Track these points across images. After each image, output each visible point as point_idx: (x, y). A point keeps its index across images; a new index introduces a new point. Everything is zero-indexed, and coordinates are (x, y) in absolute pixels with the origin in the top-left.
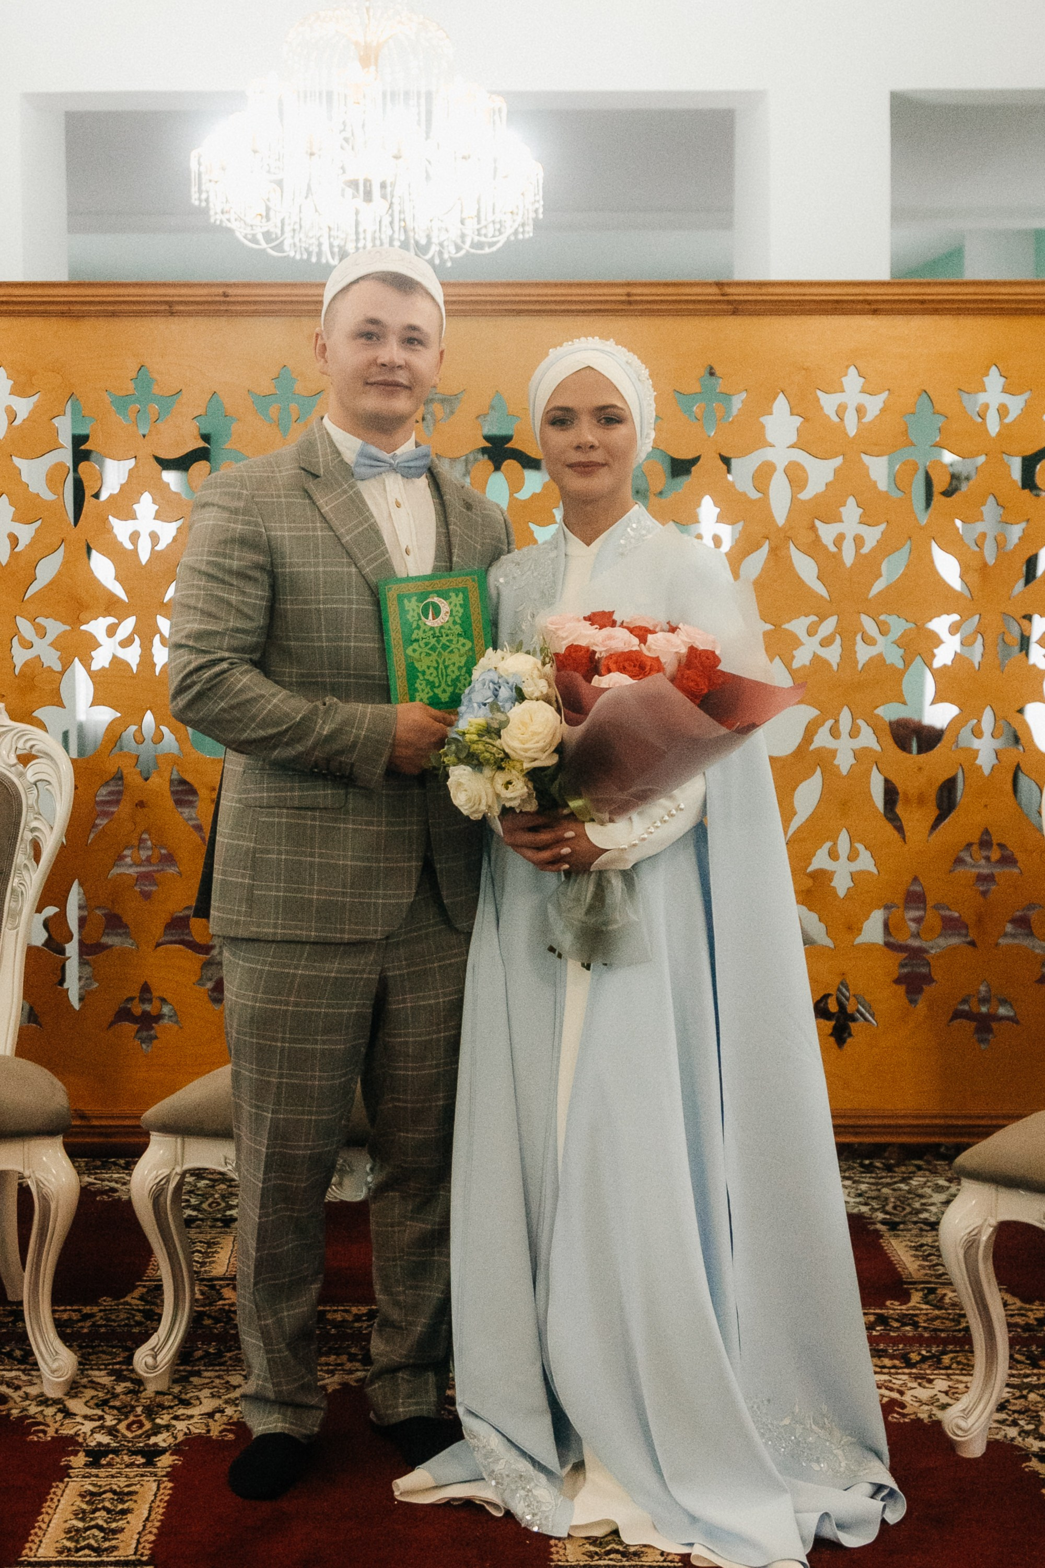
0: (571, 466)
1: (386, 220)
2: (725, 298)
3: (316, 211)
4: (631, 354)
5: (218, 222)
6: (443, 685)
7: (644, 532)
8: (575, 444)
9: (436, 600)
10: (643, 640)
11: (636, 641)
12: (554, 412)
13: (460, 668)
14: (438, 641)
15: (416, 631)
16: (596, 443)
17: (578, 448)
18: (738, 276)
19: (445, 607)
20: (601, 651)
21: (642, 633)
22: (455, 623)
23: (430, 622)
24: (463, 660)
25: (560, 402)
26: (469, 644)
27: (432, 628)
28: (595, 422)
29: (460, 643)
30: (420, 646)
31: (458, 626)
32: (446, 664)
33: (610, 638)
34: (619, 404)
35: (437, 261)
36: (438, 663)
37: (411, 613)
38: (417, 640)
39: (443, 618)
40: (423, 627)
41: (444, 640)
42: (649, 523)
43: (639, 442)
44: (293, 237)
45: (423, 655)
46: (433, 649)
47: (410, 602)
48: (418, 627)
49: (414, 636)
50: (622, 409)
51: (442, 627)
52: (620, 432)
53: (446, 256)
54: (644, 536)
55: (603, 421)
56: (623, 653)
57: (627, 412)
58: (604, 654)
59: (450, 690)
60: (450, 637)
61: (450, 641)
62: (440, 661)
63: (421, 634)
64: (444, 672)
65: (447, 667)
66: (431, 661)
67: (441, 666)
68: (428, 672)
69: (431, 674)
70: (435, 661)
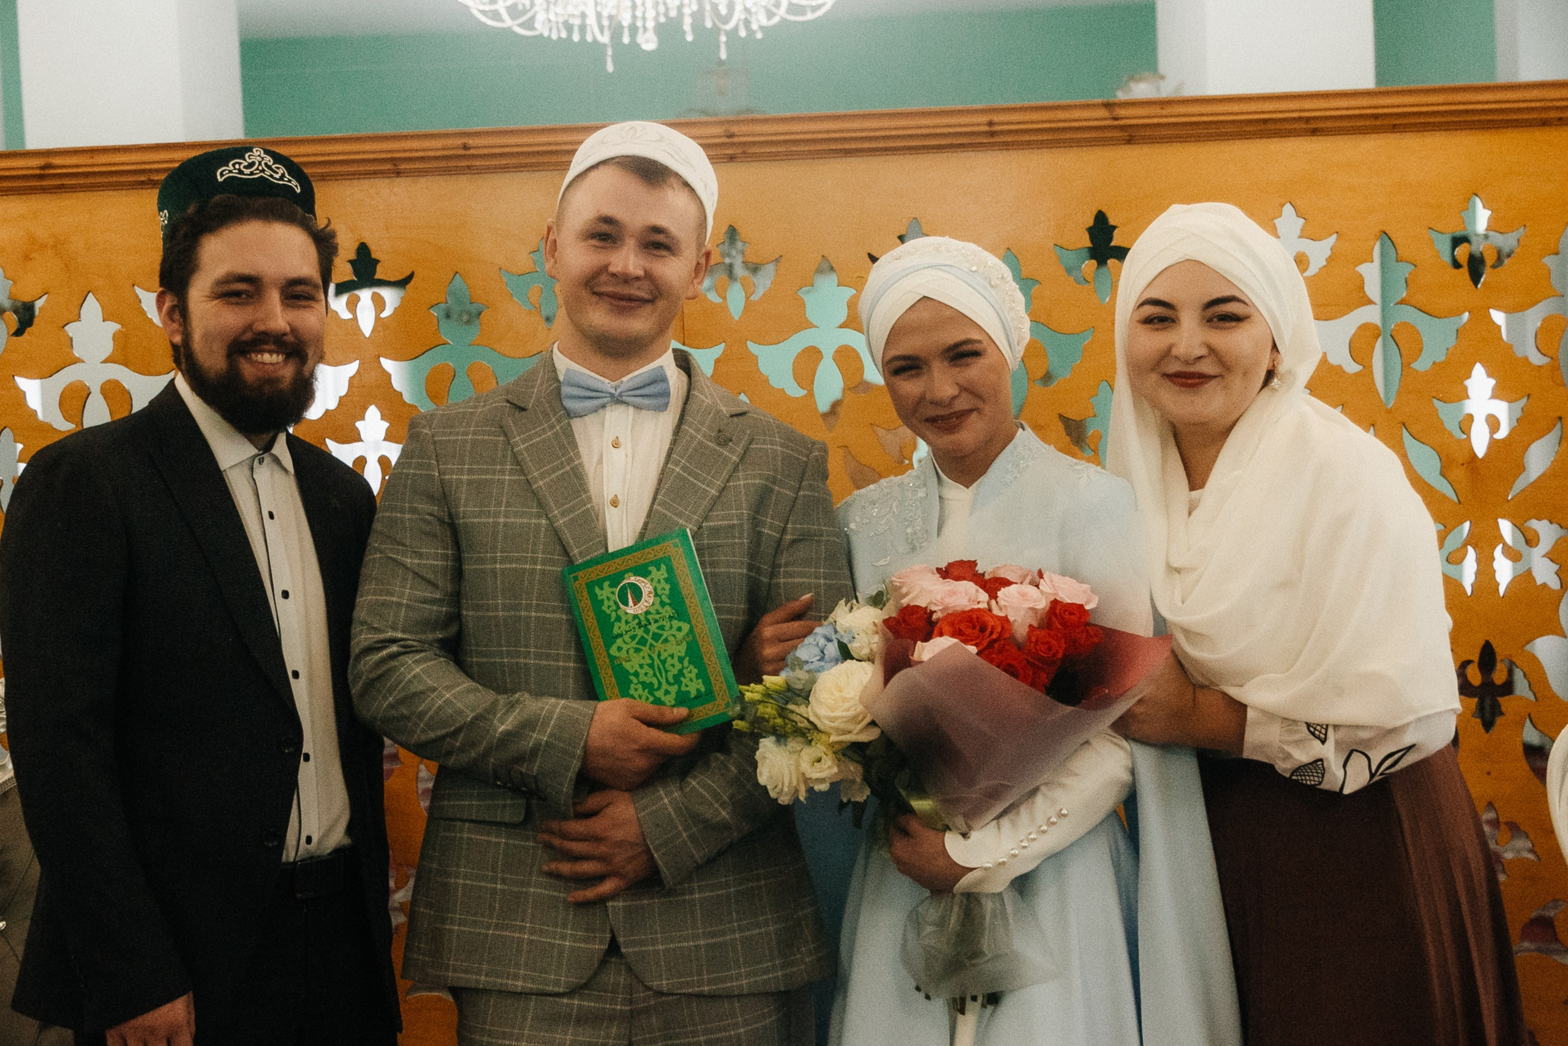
0: (929, 420)
6: (665, 686)
9: (634, 579)
13: (681, 660)
14: (646, 631)
15: (616, 625)
19: (647, 586)
22: (663, 604)
23: (630, 610)
24: (684, 647)
26: (686, 627)
27: (634, 617)
29: (674, 628)
30: (624, 642)
31: (667, 608)
32: (662, 658)
34: (976, 336)
36: (652, 658)
37: (606, 603)
38: (621, 635)
39: (647, 601)
40: (623, 618)
41: (653, 628)
45: (631, 652)
46: (642, 642)
47: (601, 589)
48: (618, 619)
49: (616, 631)
51: (647, 613)
57: (987, 342)
59: (674, 689)
60: (661, 623)
61: (661, 628)
62: (655, 656)
63: (624, 627)
64: (662, 669)
65: (664, 662)
66: (644, 658)
67: (657, 662)
68: (642, 672)
69: (646, 674)
70: (647, 657)
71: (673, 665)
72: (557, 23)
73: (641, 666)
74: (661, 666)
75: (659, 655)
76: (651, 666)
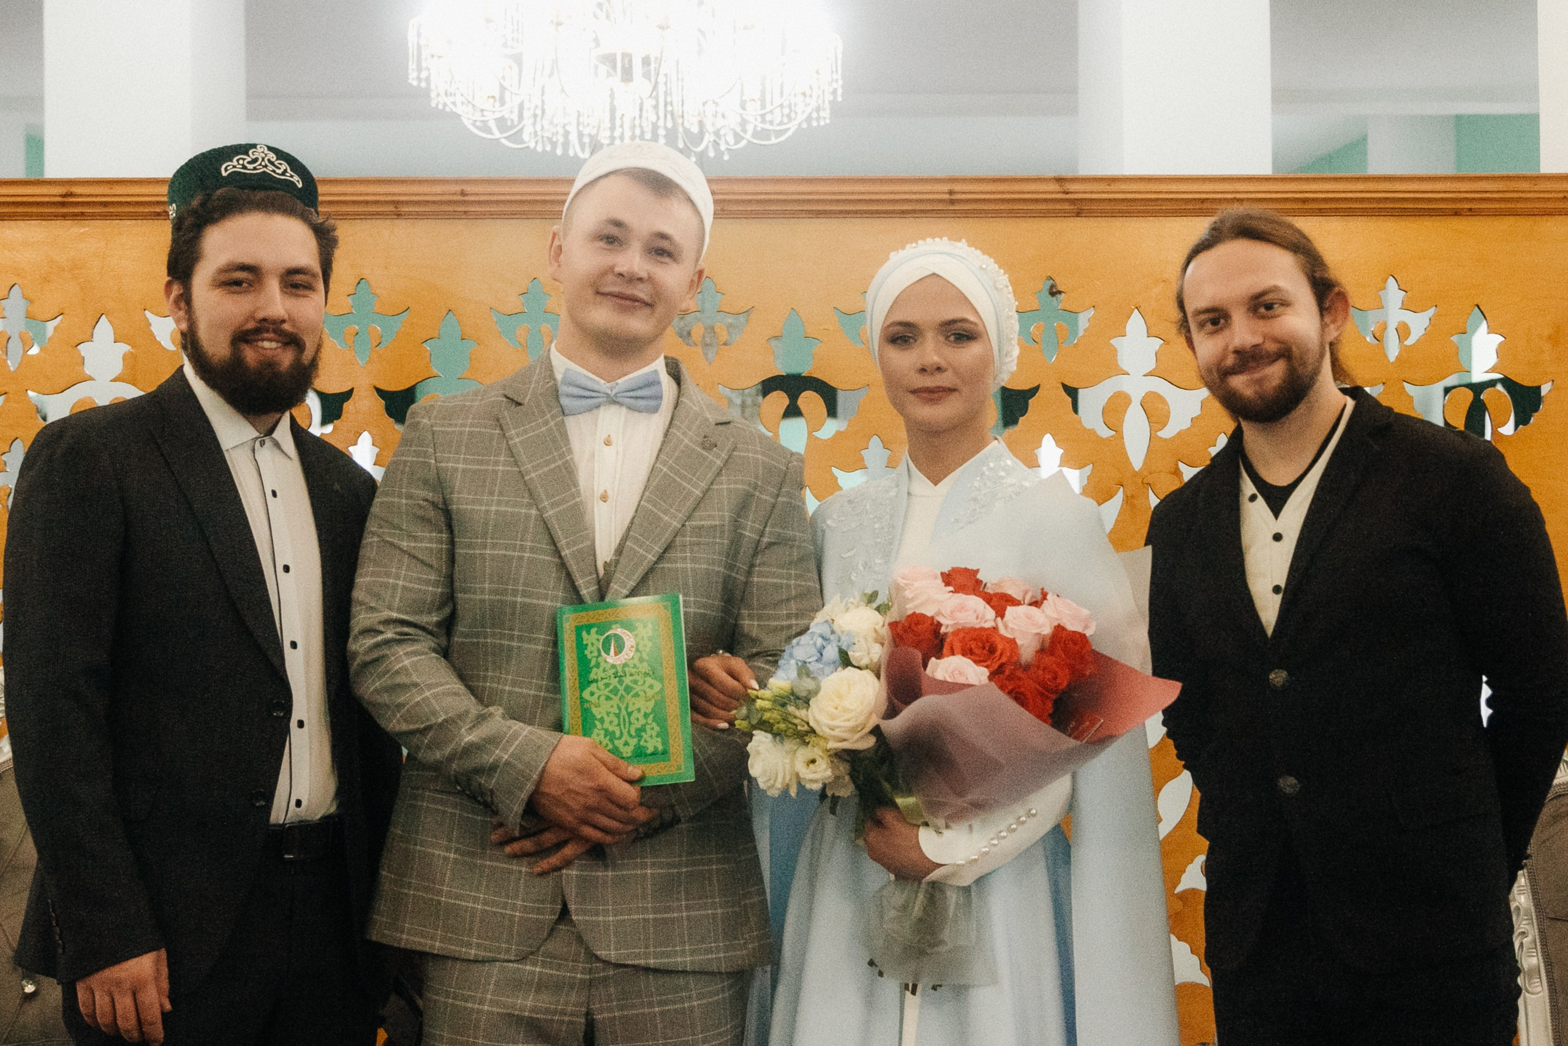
0: (914, 392)
1: (649, 104)
2: (1068, 196)
3: (563, 90)
4: (986, 257)
5: (440, 107)
6: (625, 737)
7: (1002, 474)
8: (919, 366)
9: (619, 631)
10: (1000, 613)
11: (990, 613)
12: (891, 329)
13: (646, 716)
14: (621, 682)
15: (595, 670)
16: (943, 364)
17: (923, 370)
18: (1083, 172)
19: (629, 640)
20: (948, 625)
21: (1000, 602)
22: (641, 660)
23: (611, 659)
24: (651, 704)
25: (900, 316)
26: (658, 686)
27: (613, 666)
28: (942, 339)
29: (647, 685)
30: (598, 688)
31: (645, 664)
32: (629, 710)
33: (962, 608)
34: (972, 318)
35: (712, 154)
36: (619, 708)
37: (590, 648)
38: (596, 681)
39: (627, 654)
40: (603, 665)
41: (627, 680)
42: (1009, 462)
43: (997, 363)
44: (534, 124)
45: (602, 698)
46: (615, 691)
47: (589, 633)
48: (598, 665)
49: (592, 676)
50: (975, 324)
51: (625, 665)
52: (971, 352)
53: (723, 147)
54: (1002, 478)
55: (952, 338)
56: (973, 629)
57: (981, 327)
58: (950, 630)
59: (633, 742)
60: (636, 677)
61: (635, 682)
62: (623, 707)
63: (603, 675)
64: (627, 720)
65: (630, 714)
66: (612, 706)
67: (624, 712)
68: (607, 719)
69: (611, 722)
70: (615, 706)
71: (638, 719)
72: (543, 137)
73: (608, 714)
74: (626, 717)
75: (627, 708)
76: (618, 715)
